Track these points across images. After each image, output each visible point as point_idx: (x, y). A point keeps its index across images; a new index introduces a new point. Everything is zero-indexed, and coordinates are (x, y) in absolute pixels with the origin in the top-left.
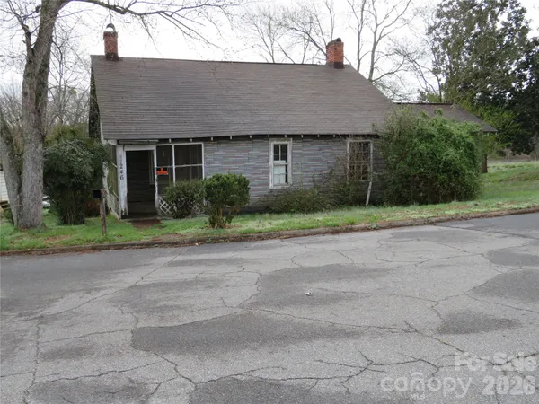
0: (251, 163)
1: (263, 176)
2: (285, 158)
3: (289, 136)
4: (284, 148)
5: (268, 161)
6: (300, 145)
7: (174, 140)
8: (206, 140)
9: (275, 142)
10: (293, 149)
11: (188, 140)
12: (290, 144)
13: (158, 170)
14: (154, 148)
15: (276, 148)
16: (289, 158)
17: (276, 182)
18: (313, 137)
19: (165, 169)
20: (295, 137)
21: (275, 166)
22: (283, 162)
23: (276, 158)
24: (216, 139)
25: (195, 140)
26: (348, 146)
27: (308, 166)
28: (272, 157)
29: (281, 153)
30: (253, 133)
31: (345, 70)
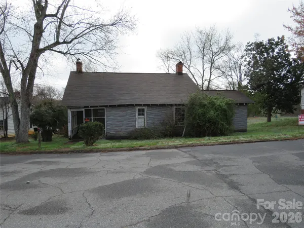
0: (127, 117)
1: (133, 123)
2: (143, 115)
3: (144, 105)
4: (143, 110)
5: (135, 116)
6: (151, 109)
7: (91, 107)
8: (106, 106)
9: (139, 108)
10: (147, 110)
11: (97, 106)
12: (145, 108)
13: (85, 119)
14: (83, 110)
15: (139, 110)
16: (145, 115)
17: (139, 126)
18: (156, 105)
19: (88, 119)
20: (148, 105)
21: (139, 118)
22: (143, 116)
23: (139, 115)
24: (110, 106)
25: (100, 106)
26: (174, 109)
27: (154, 119)
28: (137, 114)
29: (141, 112)
30: (127, 104)
31: (183, 76)
